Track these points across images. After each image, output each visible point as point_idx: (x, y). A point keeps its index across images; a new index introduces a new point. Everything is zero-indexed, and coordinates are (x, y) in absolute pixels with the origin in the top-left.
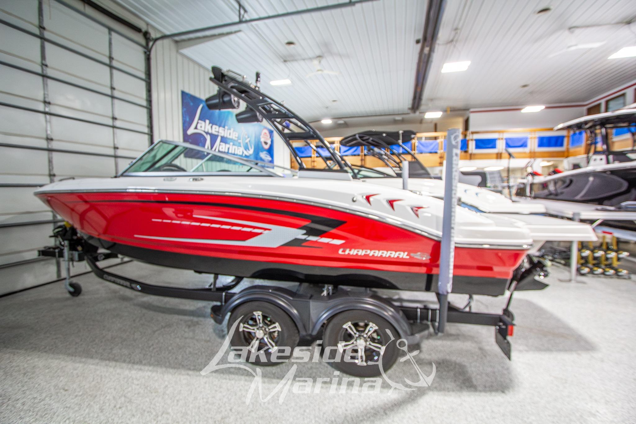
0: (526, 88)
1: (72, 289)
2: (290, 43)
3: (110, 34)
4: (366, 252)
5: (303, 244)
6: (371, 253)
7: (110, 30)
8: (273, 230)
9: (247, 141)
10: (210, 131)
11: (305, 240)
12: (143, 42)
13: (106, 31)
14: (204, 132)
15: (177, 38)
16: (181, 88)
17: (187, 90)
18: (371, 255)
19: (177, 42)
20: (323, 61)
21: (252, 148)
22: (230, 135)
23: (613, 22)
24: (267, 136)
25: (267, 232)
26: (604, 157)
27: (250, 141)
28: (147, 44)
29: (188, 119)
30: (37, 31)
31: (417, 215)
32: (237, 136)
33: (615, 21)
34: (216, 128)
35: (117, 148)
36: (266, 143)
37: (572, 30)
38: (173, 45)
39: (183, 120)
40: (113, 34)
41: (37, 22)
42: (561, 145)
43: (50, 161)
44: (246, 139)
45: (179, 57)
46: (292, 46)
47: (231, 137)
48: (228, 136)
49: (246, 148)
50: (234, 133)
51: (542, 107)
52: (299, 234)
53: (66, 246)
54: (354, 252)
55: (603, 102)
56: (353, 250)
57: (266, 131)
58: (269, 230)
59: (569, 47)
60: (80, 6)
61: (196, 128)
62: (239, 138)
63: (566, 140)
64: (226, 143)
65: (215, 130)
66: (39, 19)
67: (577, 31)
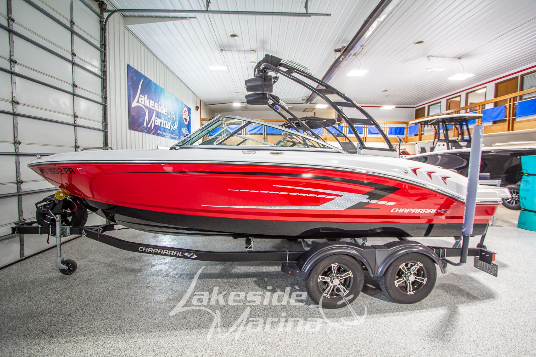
0: (386, 92)
1: (65, 267)
2: (234, 36)
4: (410, 210)
5: (366, 206)
6: (413, 211)
8: (344, 196)
9: (174, 117)
10: (148, 106)
11: (368, 203)
12: (98, 11)
14: (144, 105)
15: (127, 14)
16: (127, 62)
17: (131, 65)
18: (412, 212)
19: (125, 16)
21: (177, 124)
22: (162, 110)
23: (451, 57)
24: (186, 113)
25: (338, 197)
26: (445, 144)
28: (102, 13)
29: (132, 93)
31: (446, 183)
32: (167, 111)
33: (453, 56)
34: (152, 103)
35: (77, 117)
36: (186, 120)
37: (429, 57)
38: (121, 19)
39: (128, 93)
42: (403, 134)
43: (15, 127)
44: (173, 115)
45: (126, 32)
46: (236, 38)
47: (162, 112)
48: (161, 112)
49: (173, 124)
50: (165, 109)
51: (393, 107)
52: (363, 198)
53: (59, 221)
54: (401, 211)
55: (426, 106)
56: (401, 209)
57: (186, 109)
58: (341, 196)
59: (428, 69)
61: (138, 102)
62: (168, 113)
63: (405, 130)
64: (160, 118)
65: (151, 104)
67: (432, 59)
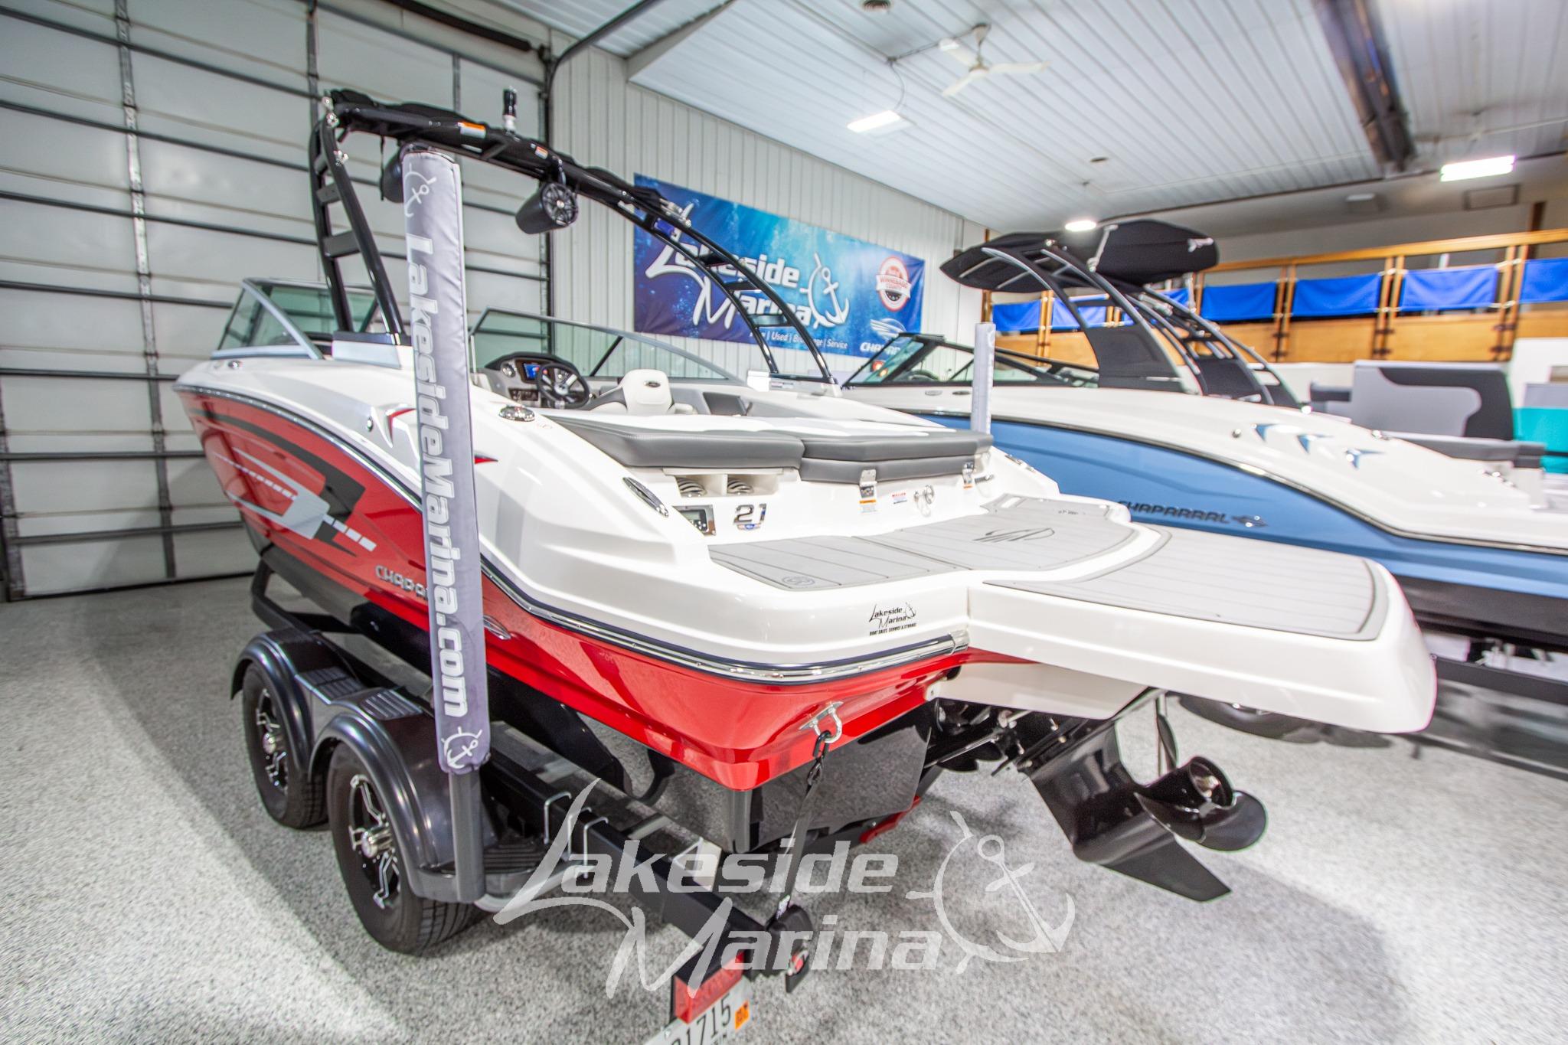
3: (456, 65)
7: (457, 56)
9: (830, 289)
12: (536, 71)
13: (448, 59)
16: (633, 168)
17: (650, 172)
19: (624, 59)
20: (994, 36)
21: (842, 310)
22: (773, 277)
24: (901, 277)
27: (835, 290)
28: (547, 75)
29: (647, 242)
30: (303, 84)
32: (795, 277)
36: (894, 295)
38: (614, 68)
39: (635, 244)
40: (463, 63)
41: (303, 67)
44: (827, 286)
45: (633, 95)
46: (883, 10)
49: (826, 309)
50: (788, 270)
57: (896, 263)
60: (392, 16)
61: (671, 262)
62: (801, 282)
66: (309, 59)
